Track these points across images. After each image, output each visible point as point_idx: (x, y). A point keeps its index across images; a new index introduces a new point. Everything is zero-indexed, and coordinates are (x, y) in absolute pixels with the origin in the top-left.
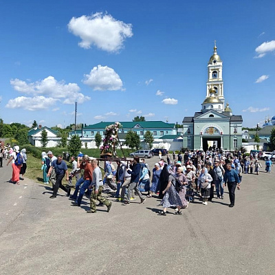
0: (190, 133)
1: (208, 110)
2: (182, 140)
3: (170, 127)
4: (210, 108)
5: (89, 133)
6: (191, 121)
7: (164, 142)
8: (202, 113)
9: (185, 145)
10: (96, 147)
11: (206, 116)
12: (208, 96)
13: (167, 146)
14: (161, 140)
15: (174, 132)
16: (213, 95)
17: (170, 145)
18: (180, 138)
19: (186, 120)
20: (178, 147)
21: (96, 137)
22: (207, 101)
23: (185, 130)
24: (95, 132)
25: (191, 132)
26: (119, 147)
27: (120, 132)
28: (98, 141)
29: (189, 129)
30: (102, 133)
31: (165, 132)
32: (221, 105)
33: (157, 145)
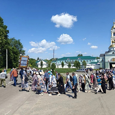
1: (111, 51)
3: (94, 58)
4: (112, 49)
5: (59, 62)
6: (103, 56)
8: (109, 52)
9: (101, 66)
10: (62, 68)
11: (111, 53)
12: (111, 44)
13: (93, 67)
14: (90, 64)
15: (96, 61)
16: (114, 44)
17: (94, 66)
18: (99, 63)
19: (101, 55)
20: (98, 68)
21: (62, 63)
22: (111, 46)
23: (101, 60)
24: (62, 61)
25: (104, 61)
26: (71, 67)
27: (72, 61)
28: (63, 65)
29: (103, 59)
30: (64, 62)
31: (92, 60)
33: (88, 66)
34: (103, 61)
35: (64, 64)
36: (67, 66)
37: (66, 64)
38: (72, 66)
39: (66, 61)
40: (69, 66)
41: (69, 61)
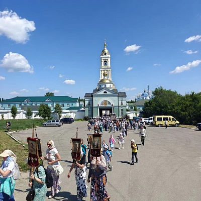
0: (91, 105)
1: (102, 88)
2: (84, 111)
3: (75, 100)
4: (104, 87)
5: (6, 106)
6: (90, 96)
7: (71, 112)
8: (98, 90)
9: (87, 114)
10: (12, 118)
11: (102, 92)
12: (103, 78)
13: (73, 116)
14: (68, 111)
15: (77, 105)
16: (106, 78)
17: (75, 115)
18: (83, 109)
19: (87, 95)
20: (81, 116)
21: (12, 109)
22: (102, 81)
23: (87, 103)
24: (12, 105)
26: (33, 117)
27: (33, 105)
28: (14, 112)
29: (89, 102)
30: (17, 106)
31: (70, 104)
32: (112, 85)
33: (65, 114)
34: (89, 104)
35: (18, 111)
36: (24, 115)
37: (21, 111)
38: (34, 115)
39: (23, 105)
40: (29, 114)
41: (28, 105)
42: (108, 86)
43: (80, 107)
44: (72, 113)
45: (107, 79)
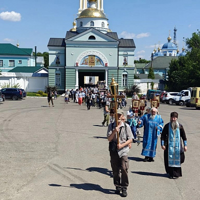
1: (86, 29)
2: (46, 75)
3: (26, 53)
4: (88, 25)
6: (60, 45)
7: (18, 78)
8: (77, 33)
9: (52, 82)
11: (84, 38)
12: (85, 8)
13: (22, 84)
14: (13, 74)
16: (94, 6)
17: (27, 83)
18: (43, 72)
19: (53, 43)
20: (39, 85)
22: (85, 13)
23: (52, 59)
25: (62, 63)
29: (57, 58)
31: (17, 61)
32: (106, 22)
33: (7, 82)
34: (57, 62)
42: (98, 24)
43: (37, 67)
44: (22, 80)
45: (96, 10)
